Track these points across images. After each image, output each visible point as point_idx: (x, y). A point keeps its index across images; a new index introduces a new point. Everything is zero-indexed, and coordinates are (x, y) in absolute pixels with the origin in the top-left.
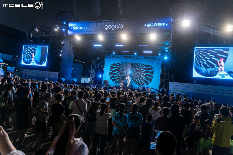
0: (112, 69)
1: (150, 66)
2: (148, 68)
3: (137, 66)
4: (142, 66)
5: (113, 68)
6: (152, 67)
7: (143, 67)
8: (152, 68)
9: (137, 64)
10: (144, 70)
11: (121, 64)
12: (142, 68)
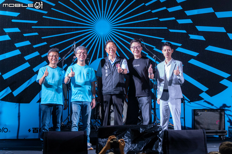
10: (188, 13)
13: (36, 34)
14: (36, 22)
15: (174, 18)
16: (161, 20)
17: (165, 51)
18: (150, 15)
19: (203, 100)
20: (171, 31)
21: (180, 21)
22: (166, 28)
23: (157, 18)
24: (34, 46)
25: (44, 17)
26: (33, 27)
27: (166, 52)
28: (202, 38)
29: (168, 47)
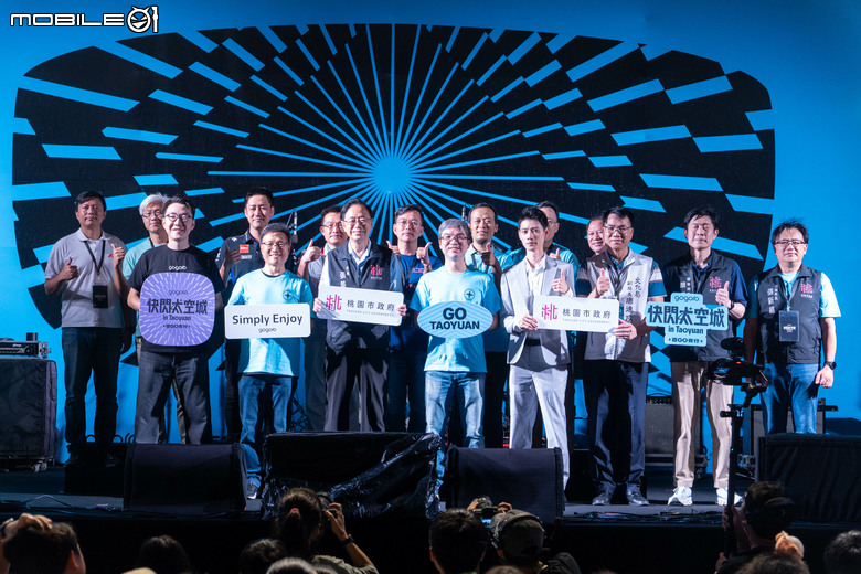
0: (53, 151)
1: (710, 69)
2: (678, 95)
3: (508, 73)
4: (576, 74)
5: (86, 125)
6: (738, 78)
7: (594, 84)
8: (749, 93)
9: (491, 52)
10: (622, 139)
11: (220, 60)
12: (578, 112)
13: (219, 190)
14: (218, 160)
15: (581, 153)
16: (547, 157)
17: (526, 232)
18: (519, 144)
19: (657, 373)
20: (573, 186)
21: (599, 162)
22: (561, 179)
23: (537, 152)
24: (214, 223)
25: (239, 146)
26: (209, 173)
27: (528, 235)
28: (655, 206)
29: (533, 221)
